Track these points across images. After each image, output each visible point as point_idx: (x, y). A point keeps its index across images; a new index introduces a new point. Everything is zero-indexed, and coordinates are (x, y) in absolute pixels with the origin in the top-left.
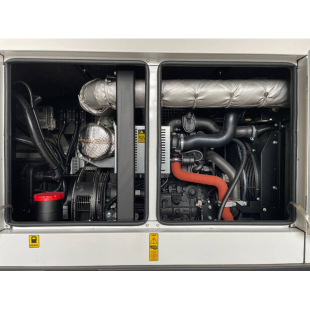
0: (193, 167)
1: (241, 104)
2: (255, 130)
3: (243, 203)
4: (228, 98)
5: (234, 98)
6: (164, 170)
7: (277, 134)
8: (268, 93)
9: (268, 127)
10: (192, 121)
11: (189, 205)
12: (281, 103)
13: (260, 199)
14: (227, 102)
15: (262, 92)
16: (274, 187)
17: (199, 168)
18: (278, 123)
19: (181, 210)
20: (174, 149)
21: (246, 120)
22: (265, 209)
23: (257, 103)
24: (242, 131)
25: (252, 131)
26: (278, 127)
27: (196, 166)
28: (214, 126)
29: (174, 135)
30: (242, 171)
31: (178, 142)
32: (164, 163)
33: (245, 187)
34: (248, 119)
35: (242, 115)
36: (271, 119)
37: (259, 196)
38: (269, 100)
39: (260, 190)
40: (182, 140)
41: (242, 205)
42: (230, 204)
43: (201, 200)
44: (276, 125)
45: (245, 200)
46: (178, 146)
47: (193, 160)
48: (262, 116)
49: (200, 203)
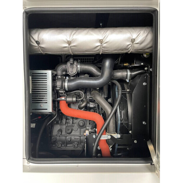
0: (79, 104)
1: (111, 50)
2: (129, 73)
3: (117, 136)
4: (99, 44)
5: (104, 45)
6: (47, 109)
7: (147, 76)
8: (134, 39)
9: (140, 70)
10: (75, 66)
11: (78, 134)
12: (148, 49)
13: (132, 132)
14: (98, 48)
15: (129, 38)
16: (144, 123)
17: (84, 105)
18: (148, 67)
19: (73, 138)
20: (59, 90)
21: (125, 65)
22: (135, 142)
23: (126, 49)
24: (119, 74)
25: (127, 75)
26: (148, 70)
27: (81, 103)
28: (97, 69)
29: (59, 78)
30: (117, 106)
31: (62, 84)
32: (47, 103)
33: (119, 122)
34: (126, 64)
35: (118, 60)
36: (142, 64)
37: (131, 130)
38: (136, 46)
39: (132, 124)
40: (66, 82)
41: (116, 137)
42: (105, 137)
43: (88, 130)
44: (146, 69)
45: (119, 133)
46: (62, 87)
47: (74, 99)
48: (135, 61)
49: (87, 133)
